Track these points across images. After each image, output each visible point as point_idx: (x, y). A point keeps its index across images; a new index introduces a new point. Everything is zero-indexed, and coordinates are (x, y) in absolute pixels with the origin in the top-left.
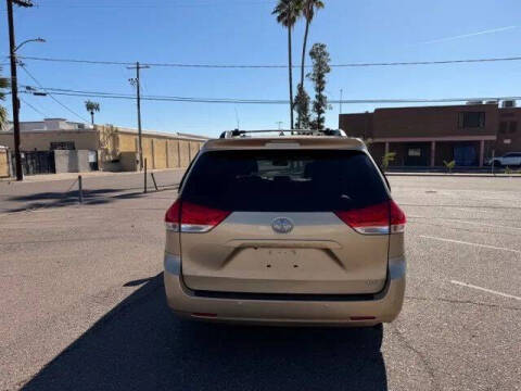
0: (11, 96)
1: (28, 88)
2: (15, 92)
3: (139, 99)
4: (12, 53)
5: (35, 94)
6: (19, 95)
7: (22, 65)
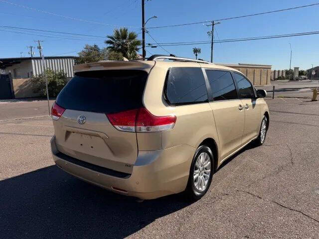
0: (142, 49)
1: (149, 44)
2: (143, 47)
3: (212, 43)
4: (143, 27)
5: (152, 47)
6: (145, 48)
7: (148, 32)
